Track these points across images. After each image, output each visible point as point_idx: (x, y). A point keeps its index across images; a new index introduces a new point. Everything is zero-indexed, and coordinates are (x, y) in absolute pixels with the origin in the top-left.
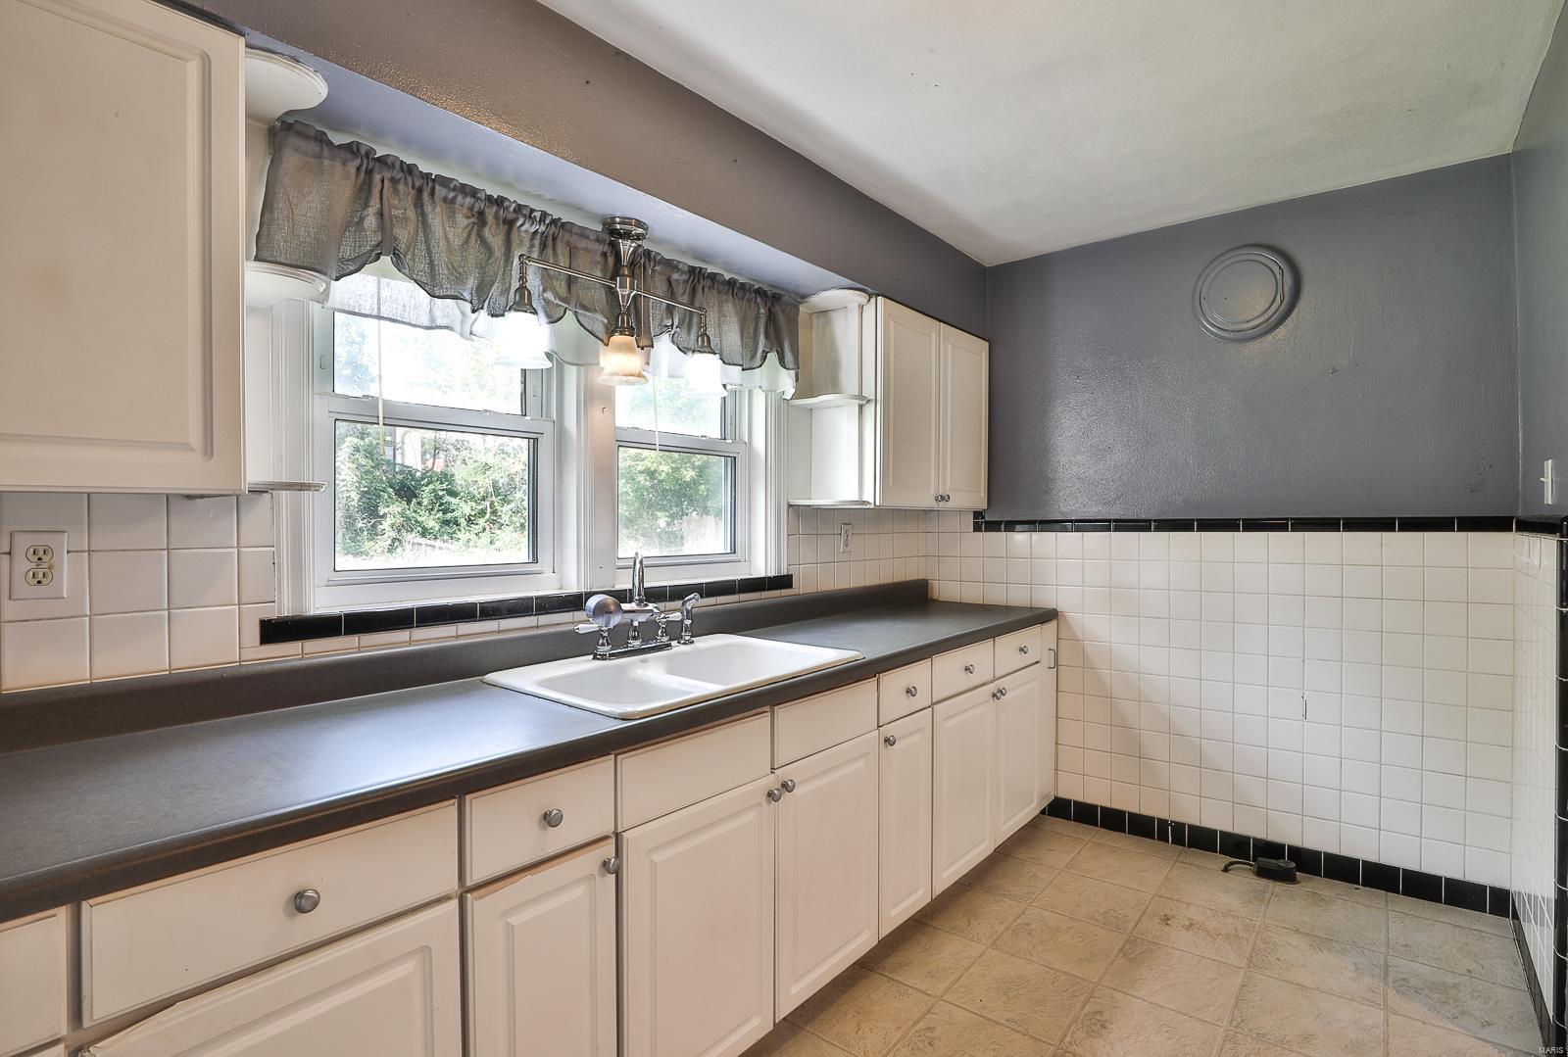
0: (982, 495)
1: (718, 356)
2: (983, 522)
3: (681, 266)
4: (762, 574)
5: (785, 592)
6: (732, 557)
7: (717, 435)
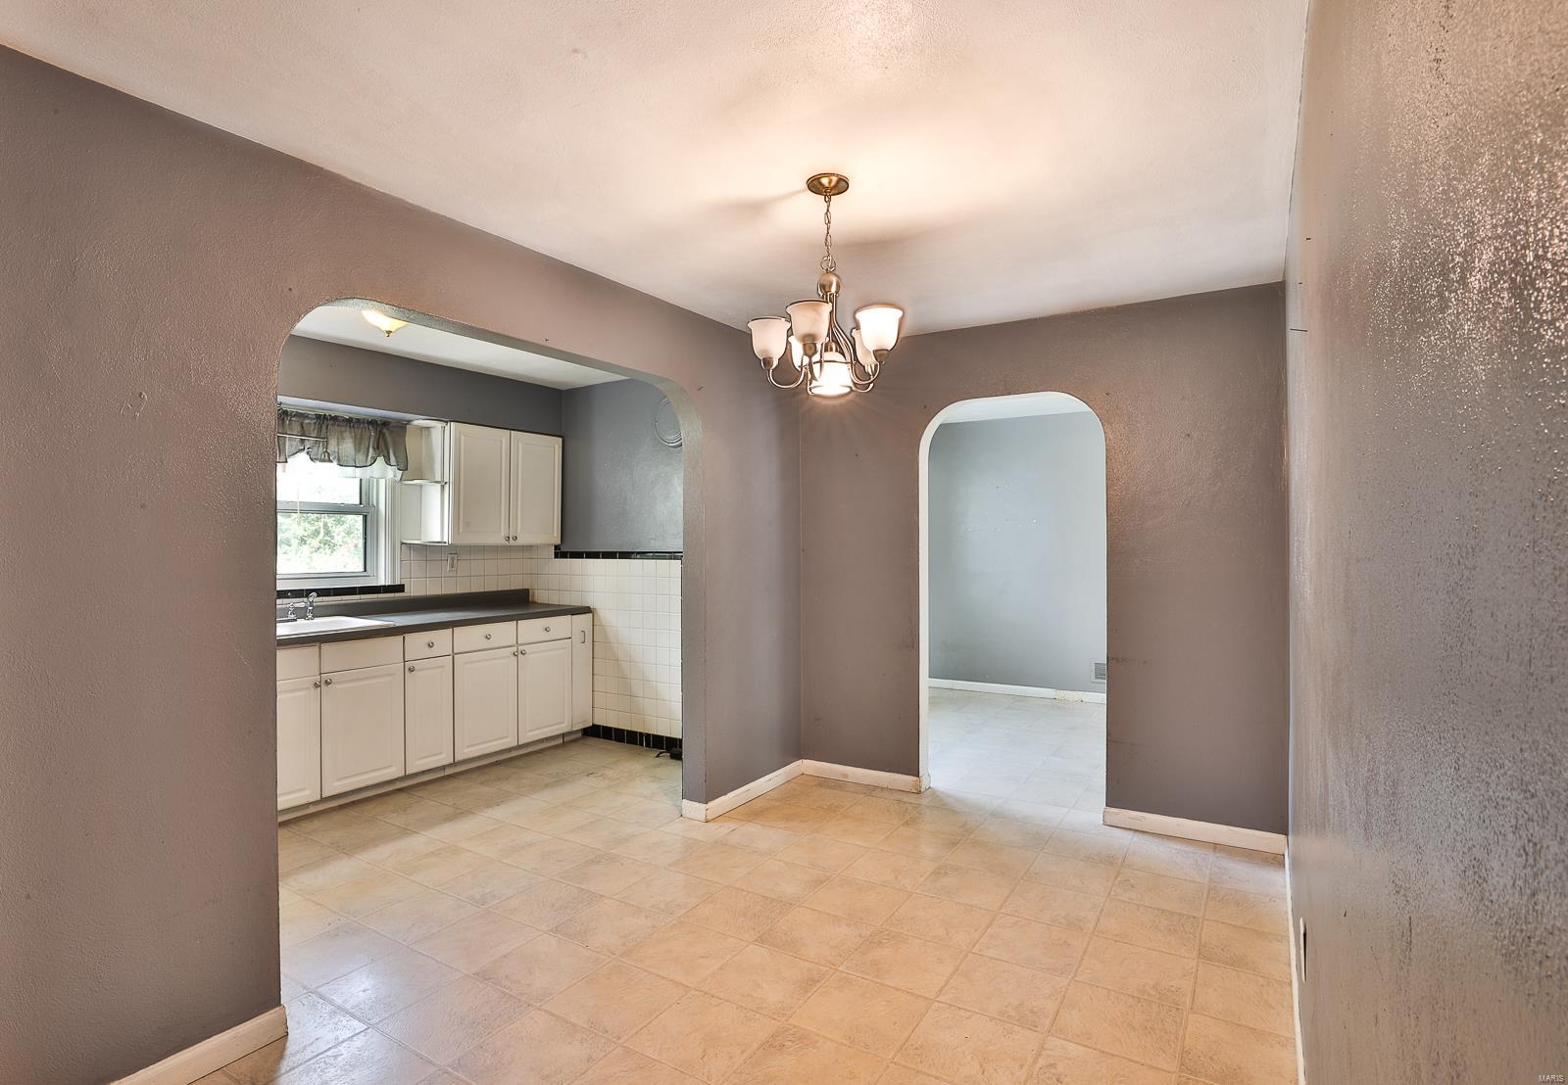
0: (555, 535)
1: (335, 463)
2: (560, 553)
4: (383, 584)
5: (397, 595)
6: (365, 574)
7: (358, 502)
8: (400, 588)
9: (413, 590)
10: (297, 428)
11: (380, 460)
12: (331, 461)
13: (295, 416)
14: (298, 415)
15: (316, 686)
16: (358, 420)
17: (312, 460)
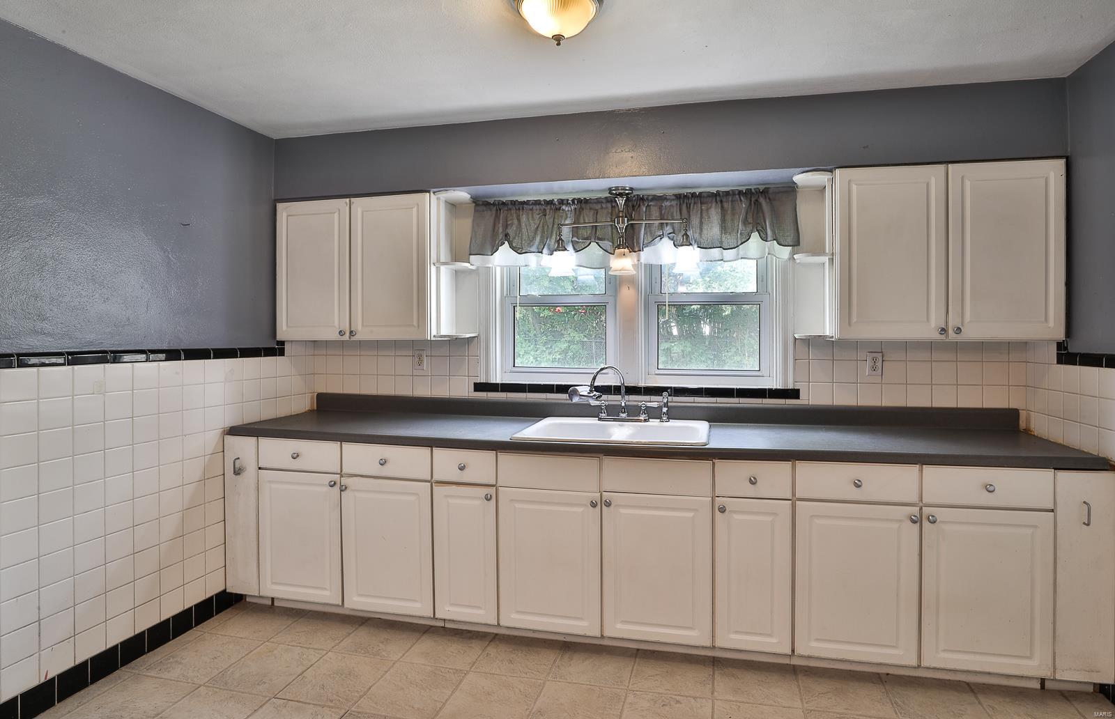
3: (668, 197)
8: (794, 394)
9: (813, 396)
10: (655, 212)
11: (755, 236)
12: (691, 244)
13: (652, 200)
14: (656, 198)
15: (594, 505)
16: (727, 193)
17: (675, 246)
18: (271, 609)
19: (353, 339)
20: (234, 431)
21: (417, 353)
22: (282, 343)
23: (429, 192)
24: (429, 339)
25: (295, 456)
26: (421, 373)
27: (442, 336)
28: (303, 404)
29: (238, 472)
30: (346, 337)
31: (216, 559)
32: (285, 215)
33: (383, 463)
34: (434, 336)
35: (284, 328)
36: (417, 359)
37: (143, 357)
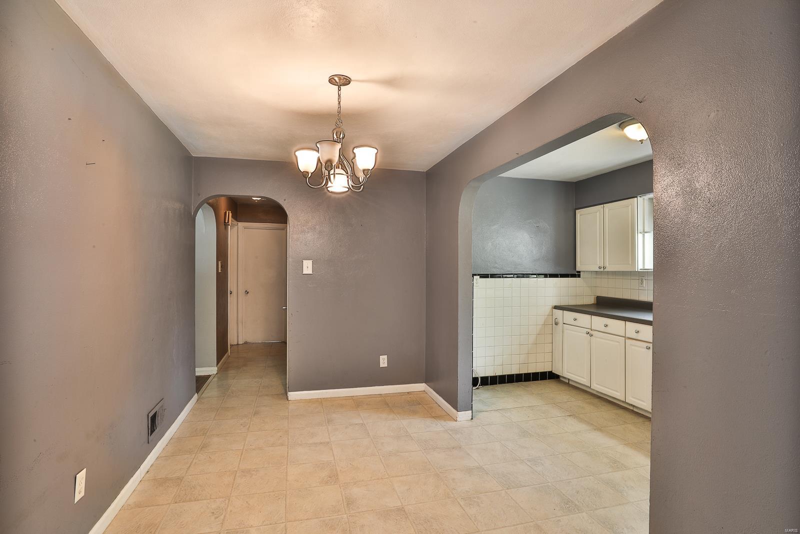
18: (569, 385)
19: (605, 270)
20: (556, 307)
21: (640, 278)
22: (579, 272)
23: (637, 197)
24: (637, 270)
25: (575, 320)
26: (642, 288)
27: (645, 269)
28: (591, 300)
29: (556, 324)
30: (602, 270)
31: (548, 357)
32: (579, 215)
33: (606, 326)
34: (641, 269)
35: (579, 265)
36: (641, 281)
37: (535, 276)
